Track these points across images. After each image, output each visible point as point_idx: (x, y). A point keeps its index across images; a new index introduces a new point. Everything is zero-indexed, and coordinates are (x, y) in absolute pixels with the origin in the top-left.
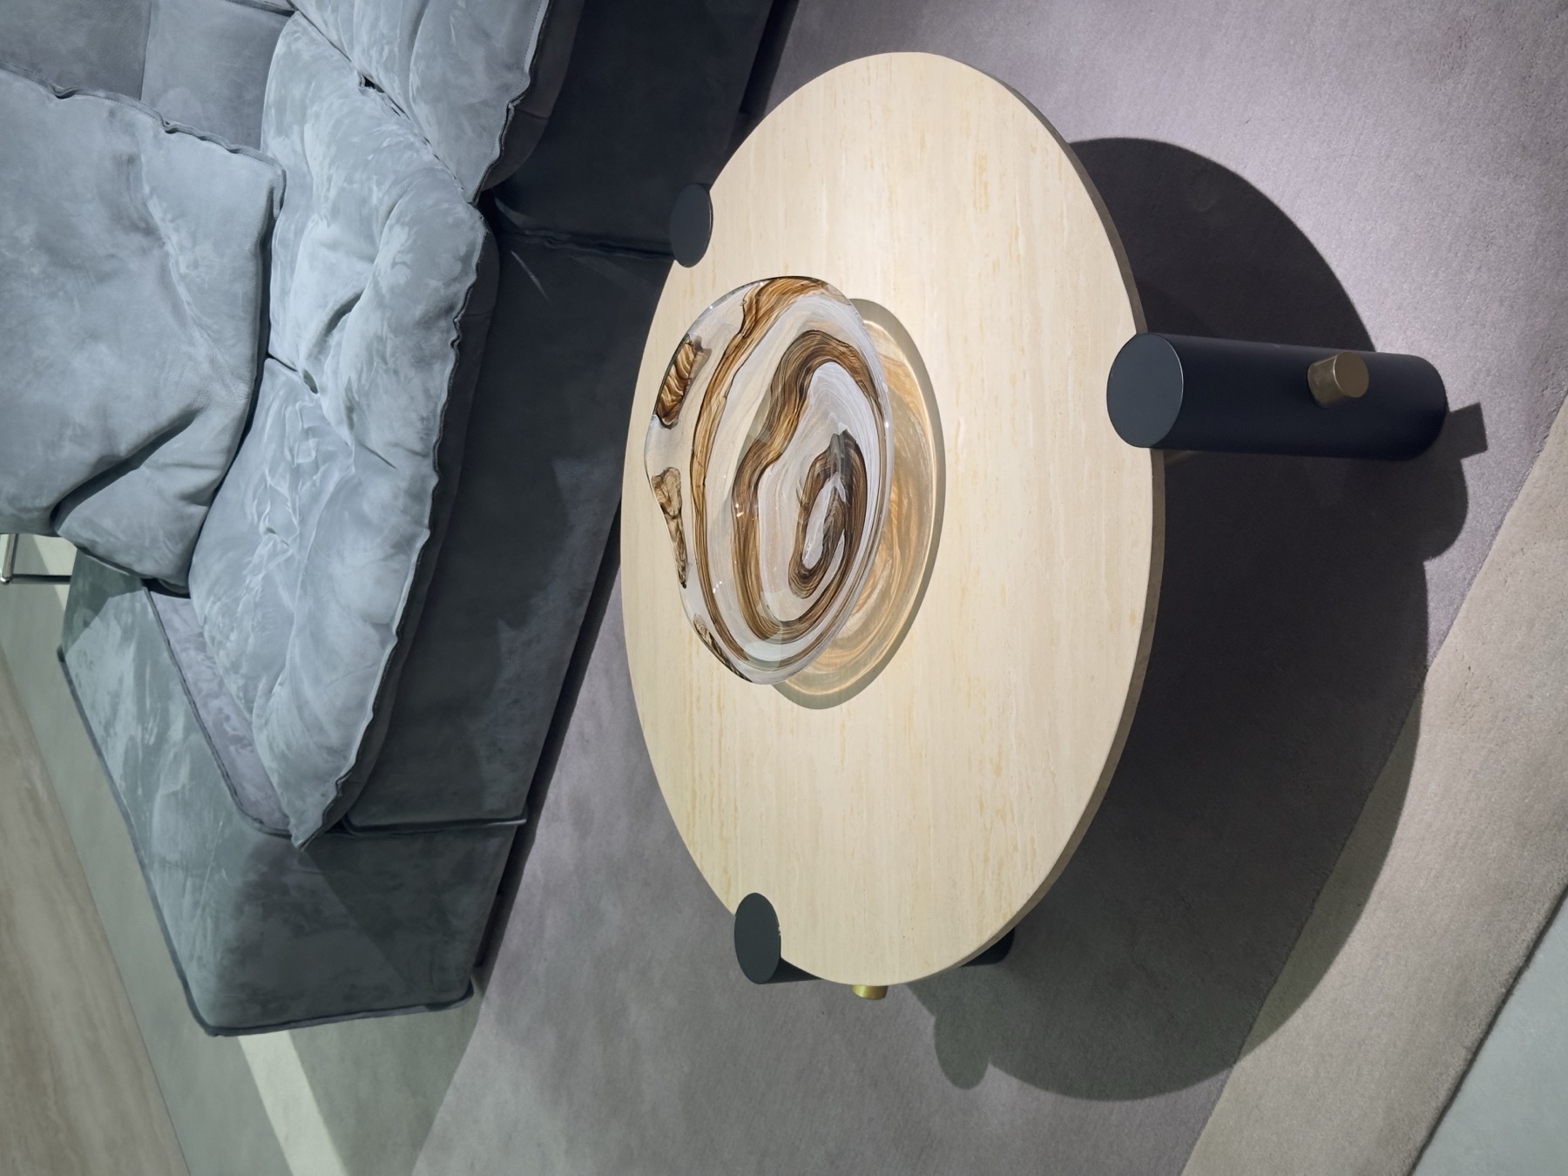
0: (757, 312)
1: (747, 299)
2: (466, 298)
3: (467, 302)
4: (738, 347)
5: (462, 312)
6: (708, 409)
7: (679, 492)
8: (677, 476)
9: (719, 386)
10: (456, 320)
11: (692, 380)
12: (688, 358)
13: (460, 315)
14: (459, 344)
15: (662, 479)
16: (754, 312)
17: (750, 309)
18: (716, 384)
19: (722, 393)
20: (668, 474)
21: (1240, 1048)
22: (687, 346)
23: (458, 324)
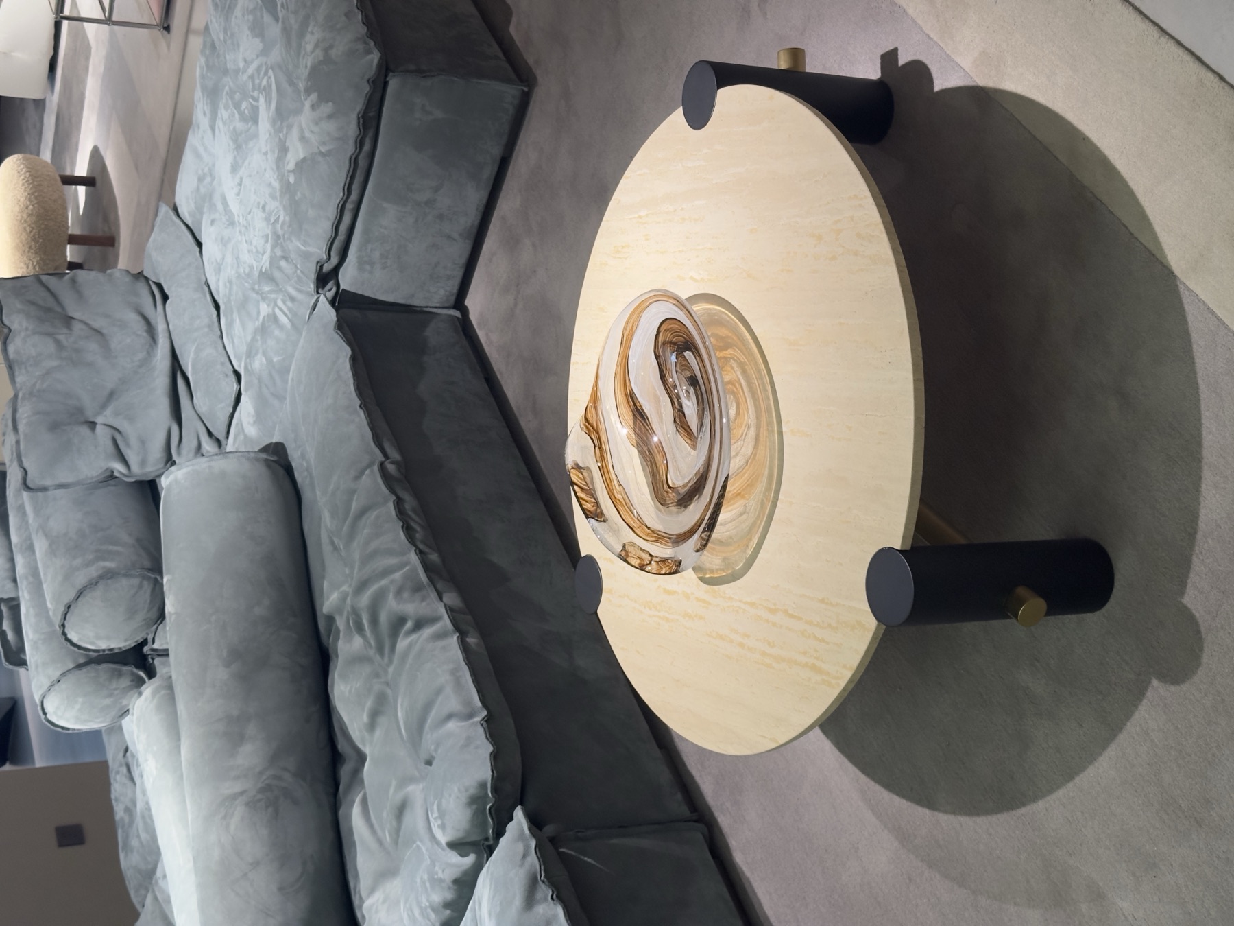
0: (593, 428)
1: (582, 426)
2: (537, 856)
3: (541, 860)
4: (602, 456)
5: (542, 868)
6: (618, 502)
7: (641, 550)
8: (633, 544)
9: (612, 485)
10: (542, 878)
11: (594, 490)
12: (579, 477)
13: (542, 872)
14: (557, 896)
15: (625, 551)
16: (592, 429)
17: (587, 428)
18: (609, 484)
19: (617, 486)
20: (626, 547)
21: (1164, 266)
22: (572, 470)
23: (545, 880)
